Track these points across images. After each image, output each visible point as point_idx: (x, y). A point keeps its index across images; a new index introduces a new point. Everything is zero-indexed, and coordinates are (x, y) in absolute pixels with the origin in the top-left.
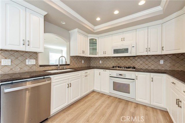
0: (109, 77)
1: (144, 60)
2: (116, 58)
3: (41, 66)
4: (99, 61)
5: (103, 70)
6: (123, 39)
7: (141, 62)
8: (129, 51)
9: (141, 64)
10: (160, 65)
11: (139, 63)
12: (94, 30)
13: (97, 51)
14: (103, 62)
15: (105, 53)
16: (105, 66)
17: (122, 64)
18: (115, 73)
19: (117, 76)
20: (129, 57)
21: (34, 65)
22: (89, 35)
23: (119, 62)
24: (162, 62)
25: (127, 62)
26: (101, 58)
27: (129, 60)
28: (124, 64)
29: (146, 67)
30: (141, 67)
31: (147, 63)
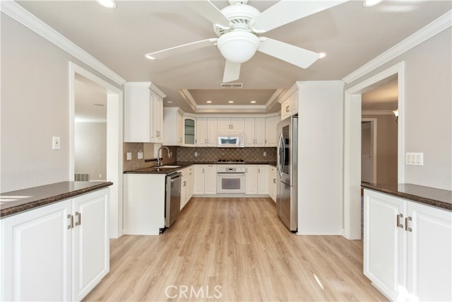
0: (216, 174)
1: (250, 152)
3: (146, 161)
5: (208, 165)
6: (231, 127)
7: (248, 154)
8: (237, 142)
9: (248, 157)
10: (264, 157)
12: (195, 109)
13: (195, 138)
14: (199, 154)
15: (207, 141)
16: (203, 160)
17: (227, 157)
18: (223, 168)
19: (227, 171)
20: (235, 148)
21: (142, 159)
22: (186, 114)
23: (223, 154)
24: (265, 154)
25: (233, 155)
26: (197, 149)
27: (235, 152)
28: (230, 157)
29: (252, 160)
30: (248, 160)
31: (253, 155)
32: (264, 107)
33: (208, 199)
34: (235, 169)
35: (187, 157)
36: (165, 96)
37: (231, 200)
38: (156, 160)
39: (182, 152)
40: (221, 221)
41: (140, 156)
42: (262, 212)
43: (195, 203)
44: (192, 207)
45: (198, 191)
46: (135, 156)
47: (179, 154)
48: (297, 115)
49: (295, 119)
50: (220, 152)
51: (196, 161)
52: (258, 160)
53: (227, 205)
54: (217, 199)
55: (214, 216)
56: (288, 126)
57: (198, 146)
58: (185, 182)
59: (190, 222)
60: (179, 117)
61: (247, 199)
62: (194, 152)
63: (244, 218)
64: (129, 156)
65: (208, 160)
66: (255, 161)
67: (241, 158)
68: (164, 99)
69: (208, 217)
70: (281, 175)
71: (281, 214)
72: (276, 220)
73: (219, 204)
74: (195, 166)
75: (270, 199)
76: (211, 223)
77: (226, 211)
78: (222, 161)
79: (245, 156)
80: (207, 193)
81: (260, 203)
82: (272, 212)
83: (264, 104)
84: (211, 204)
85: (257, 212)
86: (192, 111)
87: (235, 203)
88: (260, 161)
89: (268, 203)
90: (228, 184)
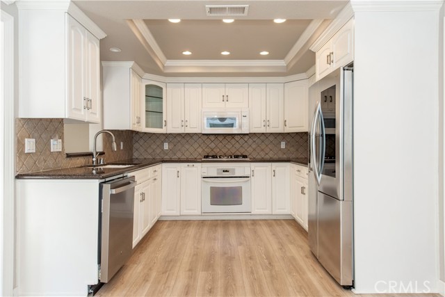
0: (200, 179)
1: (258, 141)
2: (206, 137)
3: (69, 156)
4: (163, 142)
5: (186, 164)
6: (225, 98)
7: (254, 146)
8: (237, 124)
9: (254, 150)
10: (281, 149)
11: (250, 148)
12: (164, 66)
13: (164, 119)
14: (172, 146)
15: (184, 123)
16: (179, 155)
17: (218, 150)
18: (213, 168)
19: (218, 174)
20: (233, 135)
21: (60, 152)
22: (147, 75)
23: (212, 145)
24: (283, 145)
25: (229, 146)
26: (167, 136)
27: (233, 141)
28: (225, 150)
29: (262, 155)
30: (254, 155)
31: (263, 146)
32: (281, 63)
33: (186, 223)
34: (234, 170)
35: (150, 151)
36: (103, 35)
37: (226, 224)
38: (91, 155)
39: (141, 142)
40: (209, 266)
41: (55, 146)
42: (282, 246)
43: (164, 230)
44: (157, 240)
45: (169, 209)
46: (43, 146)
47: (136, 145)
48: (351, 66)
49: (348, 73)
50: (208, 142)
51: (167, 157)
52: (271, 155)
53: (220, 232)
54: (202, 223)
55: (196, 255)
56: (334, 87)
57: (168, 132)
58: (143, 194)
59: (150, 269)
60: (134, 80)
61: (254, 222)
62: (163, 143)
63: (251, 258)
64: (30, 145)
65: (187, 155)
66: (267, 157)
67: (242, 151)
68: (101, 41)
69: (185, 259)
70: (319, 179)
71: (319, 251)
72: (311, 261)
73: (205, 230)
74: (165, 165)
75: (293, 222)
76: (190, 270)
77: (218, 246)
78: (210, 157)
79: (250, 150)
80: (185, 212)
81: (278, 229)
82: (301, 247)
83: (282, 57)
84: (192, 231)
85: (274, 247)
86: (157, 71)
87: (233, 231)
88: (275, 157)
89: (290, 230)
90: (221, 196)
